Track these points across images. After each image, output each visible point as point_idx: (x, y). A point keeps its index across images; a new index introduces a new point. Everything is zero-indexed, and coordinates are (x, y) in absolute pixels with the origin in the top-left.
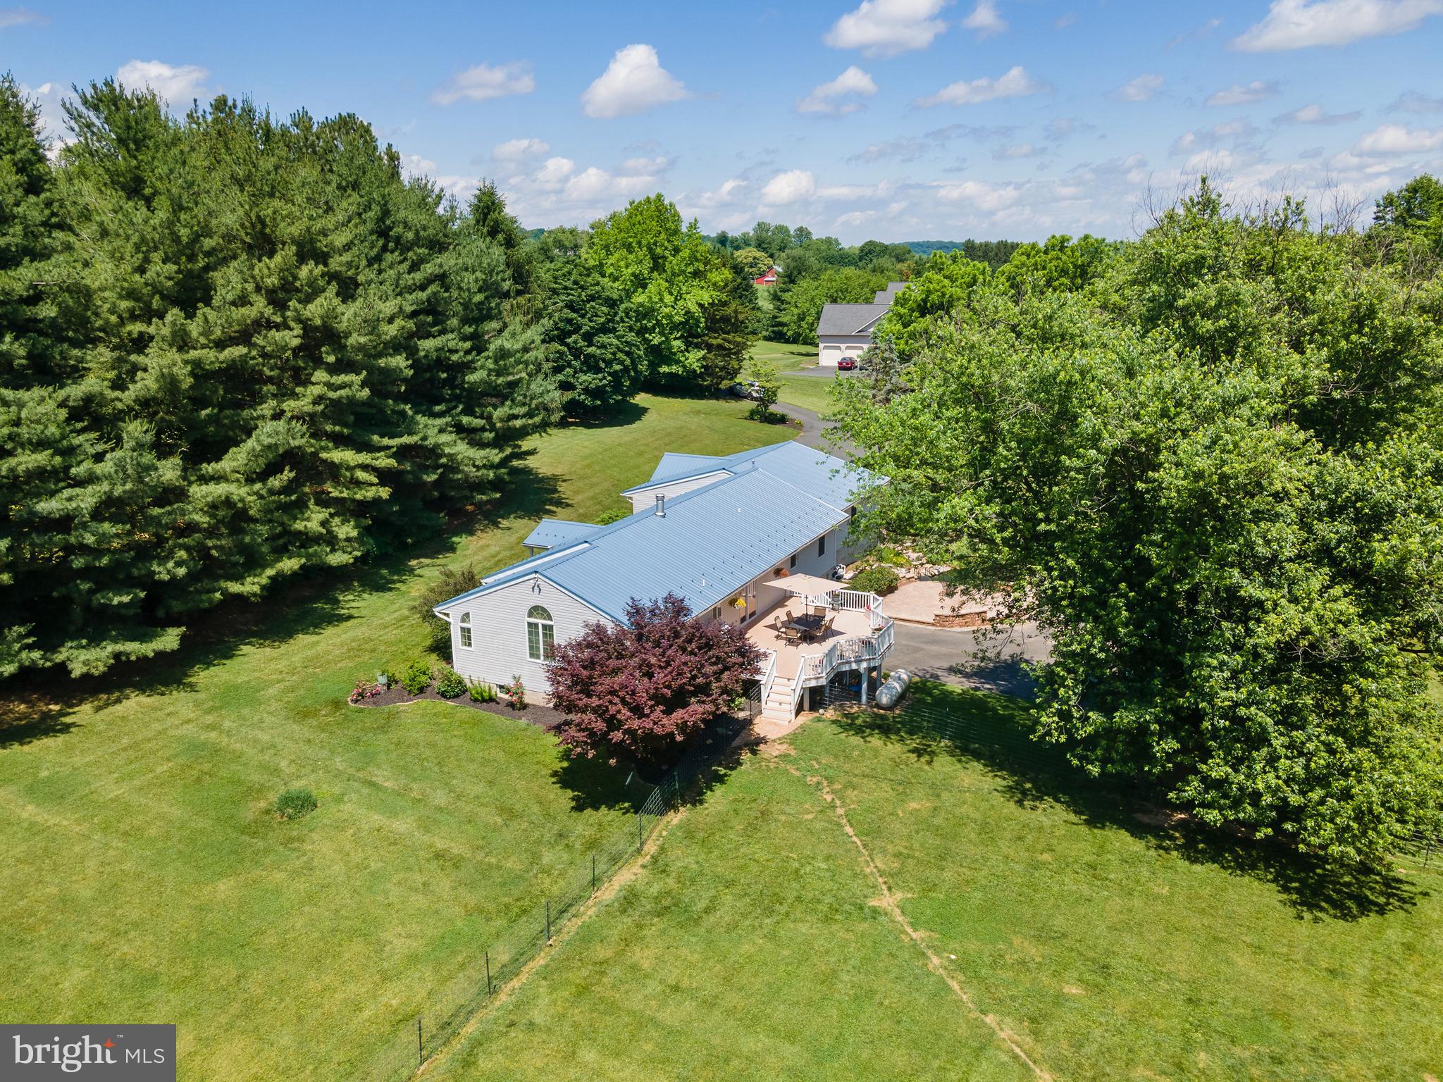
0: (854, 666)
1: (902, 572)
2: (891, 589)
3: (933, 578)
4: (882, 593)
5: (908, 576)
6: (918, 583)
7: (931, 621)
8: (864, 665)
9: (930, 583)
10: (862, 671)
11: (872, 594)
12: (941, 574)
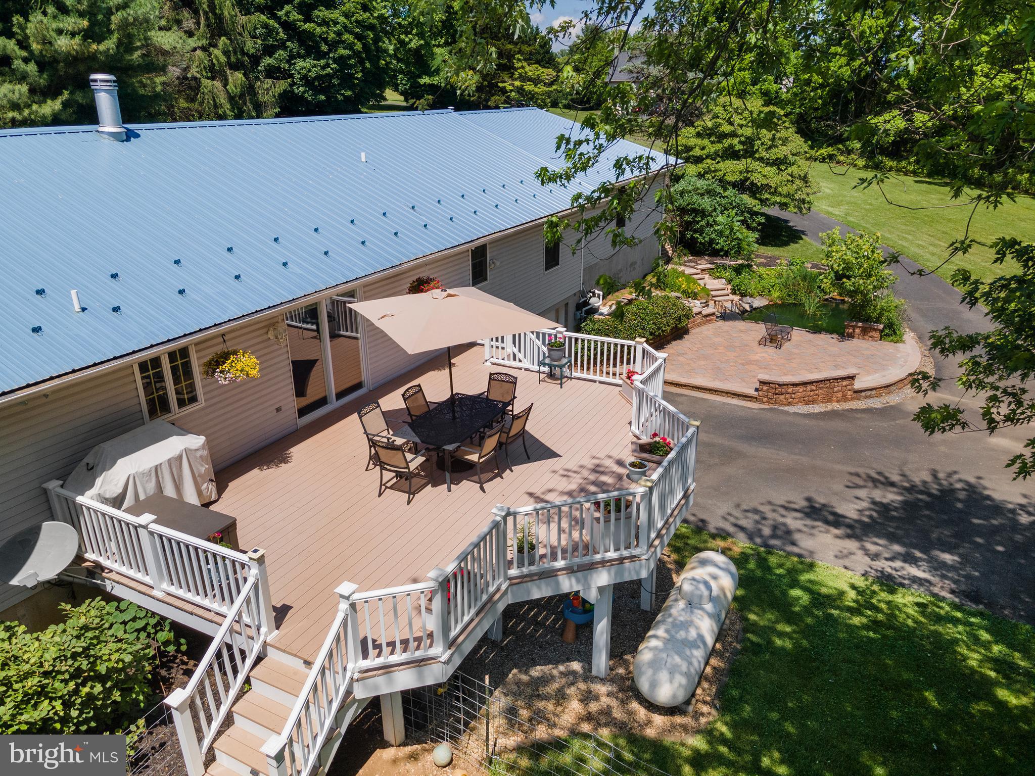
0: (567, 584)
1: (696, 305)
2: (679, 333)
3: (742, 315)
4: (659, 342)
5: (706, 311)
6: (721, 323)
7: (752, 392)
8: (603, 578)
9: (740, 325)
10: (592, 596)
11: (640, 344)
12: (754, 309)
